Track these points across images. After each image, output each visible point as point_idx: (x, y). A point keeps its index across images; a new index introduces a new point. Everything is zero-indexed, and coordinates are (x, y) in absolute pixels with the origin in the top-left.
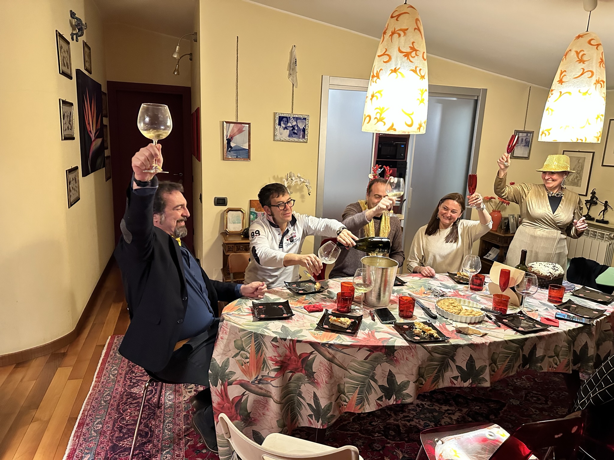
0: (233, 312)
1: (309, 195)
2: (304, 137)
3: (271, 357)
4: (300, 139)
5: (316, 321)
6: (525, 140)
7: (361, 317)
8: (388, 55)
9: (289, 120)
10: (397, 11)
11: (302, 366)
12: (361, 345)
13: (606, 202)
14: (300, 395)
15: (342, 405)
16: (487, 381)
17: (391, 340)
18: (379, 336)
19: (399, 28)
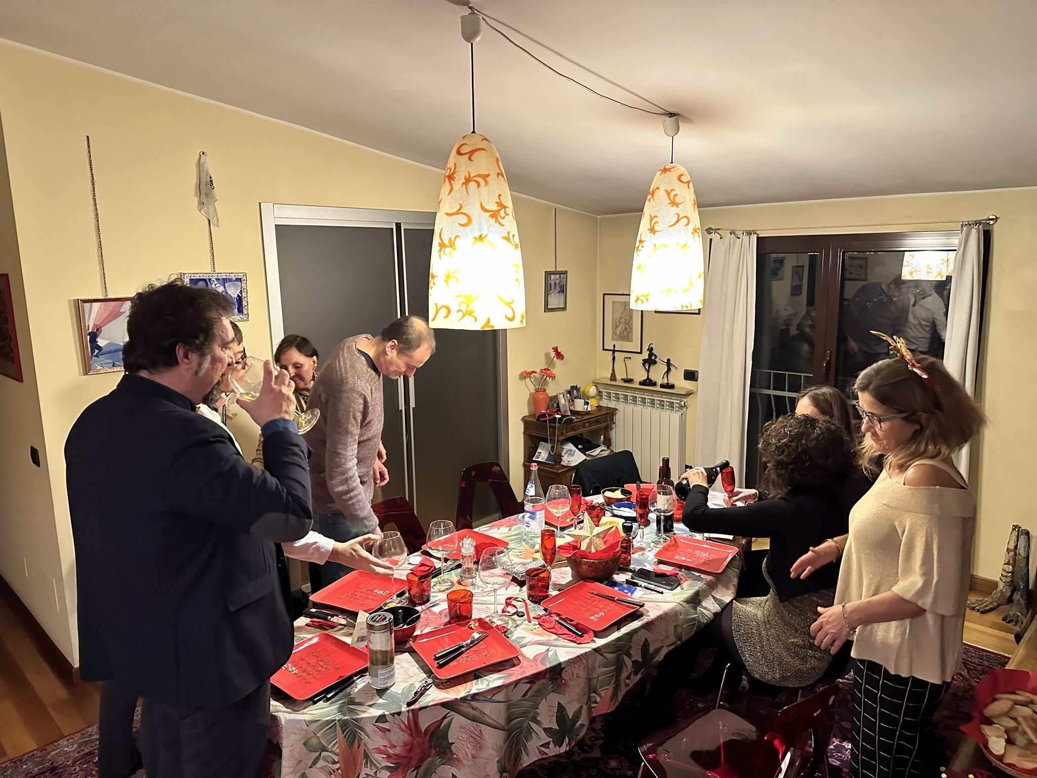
2: (240, 311)
3: (377, 749)
6: (559, 284)
8: (465, 214)
9: (209, 284)
10: (465, 144)
11: (431, 744)
12: (518, 680)
13: (669, 360)
17: (550, 654)
18: (529, 652)
19: (476, 173)
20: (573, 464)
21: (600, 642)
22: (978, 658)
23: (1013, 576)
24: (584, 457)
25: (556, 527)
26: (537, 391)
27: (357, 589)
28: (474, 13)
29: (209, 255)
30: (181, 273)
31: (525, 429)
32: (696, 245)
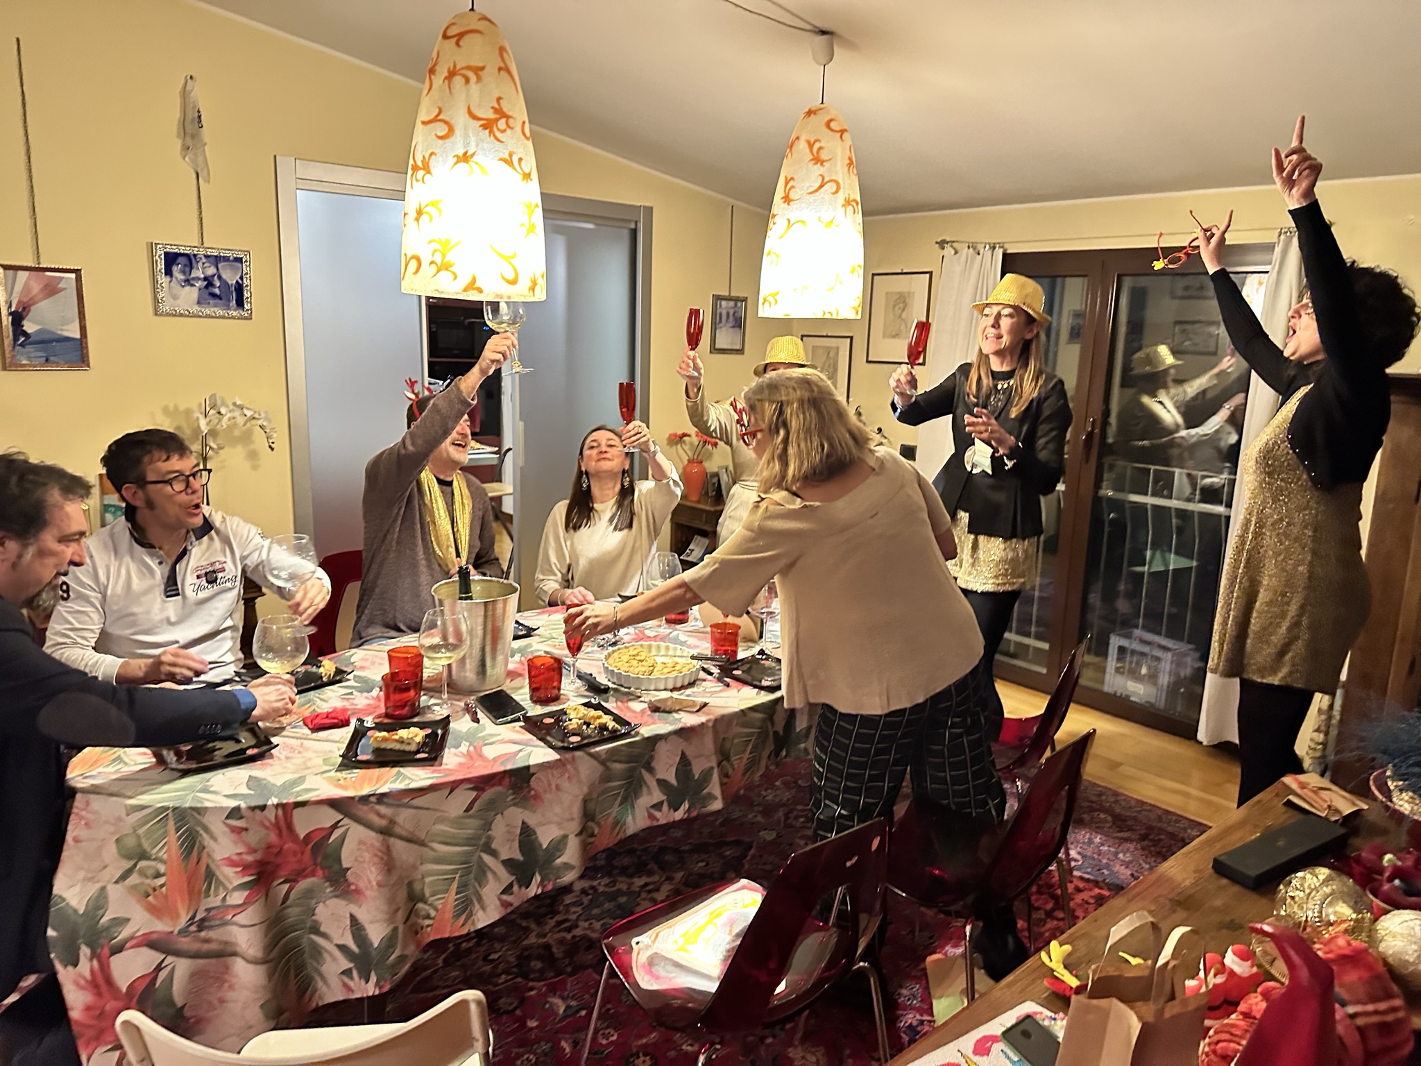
0: (101, 769)
1: (272, 449)
2: (240, 304)
3: (228, 859)
4: (229, 309)
5: (336, 750)
6: (734, 315)
7: (446, 721)
8: (446, 122)
9: (194, 261)
10: (454, 24)
11: (315, 859)
12: (454, 782)
13: (879, 430)
14: (315, 930)
15: (422, 928)
16: (716, 798)
17: (522, 754)
18: (493, 752)
19: (464, 65)
26: (692, 463)
29: (196, 223)
30: (151, 243)
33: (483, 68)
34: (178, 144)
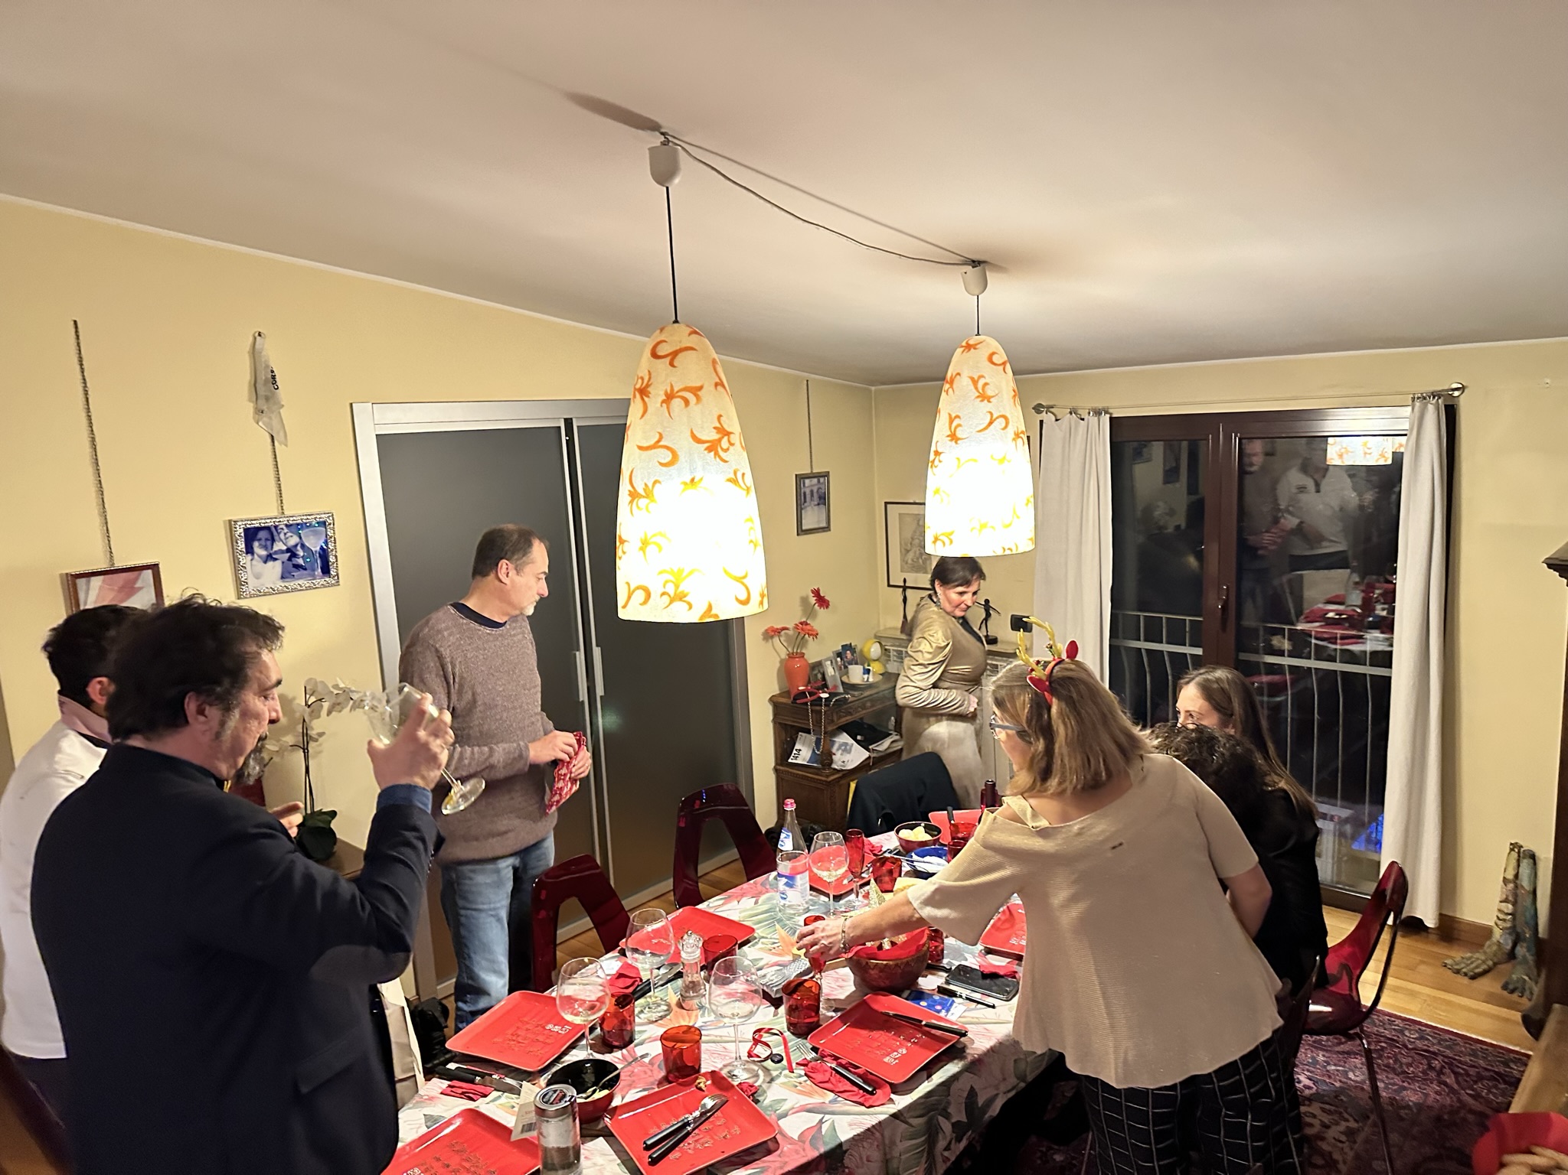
2: (326, 570)
4: (315, 578)
6: (818, 491)
8: (668, 448)
9: (275, 533)
10: (663, 341)
13: (987, 601)
17: (825, 1127)
18: (793, 1127)
19: (681, 387)
20: (850, 766)
21: (902, 1102)
22: (1470, 1055)
23: (1514, 919)
24: (866, 754)
25: (828, 895)
26: (791, 656)
27: (520, 1025)
28: (669, 141)
29: (274, 490)
30: (230, 521)
31: (775, 715)
32: (1020, 455)
33: (701, 388)
34: (250, 407)
